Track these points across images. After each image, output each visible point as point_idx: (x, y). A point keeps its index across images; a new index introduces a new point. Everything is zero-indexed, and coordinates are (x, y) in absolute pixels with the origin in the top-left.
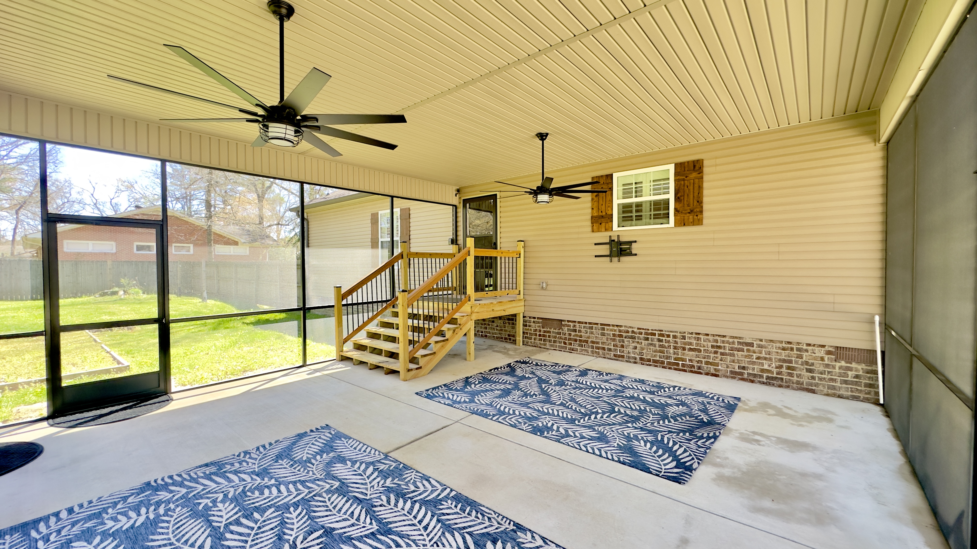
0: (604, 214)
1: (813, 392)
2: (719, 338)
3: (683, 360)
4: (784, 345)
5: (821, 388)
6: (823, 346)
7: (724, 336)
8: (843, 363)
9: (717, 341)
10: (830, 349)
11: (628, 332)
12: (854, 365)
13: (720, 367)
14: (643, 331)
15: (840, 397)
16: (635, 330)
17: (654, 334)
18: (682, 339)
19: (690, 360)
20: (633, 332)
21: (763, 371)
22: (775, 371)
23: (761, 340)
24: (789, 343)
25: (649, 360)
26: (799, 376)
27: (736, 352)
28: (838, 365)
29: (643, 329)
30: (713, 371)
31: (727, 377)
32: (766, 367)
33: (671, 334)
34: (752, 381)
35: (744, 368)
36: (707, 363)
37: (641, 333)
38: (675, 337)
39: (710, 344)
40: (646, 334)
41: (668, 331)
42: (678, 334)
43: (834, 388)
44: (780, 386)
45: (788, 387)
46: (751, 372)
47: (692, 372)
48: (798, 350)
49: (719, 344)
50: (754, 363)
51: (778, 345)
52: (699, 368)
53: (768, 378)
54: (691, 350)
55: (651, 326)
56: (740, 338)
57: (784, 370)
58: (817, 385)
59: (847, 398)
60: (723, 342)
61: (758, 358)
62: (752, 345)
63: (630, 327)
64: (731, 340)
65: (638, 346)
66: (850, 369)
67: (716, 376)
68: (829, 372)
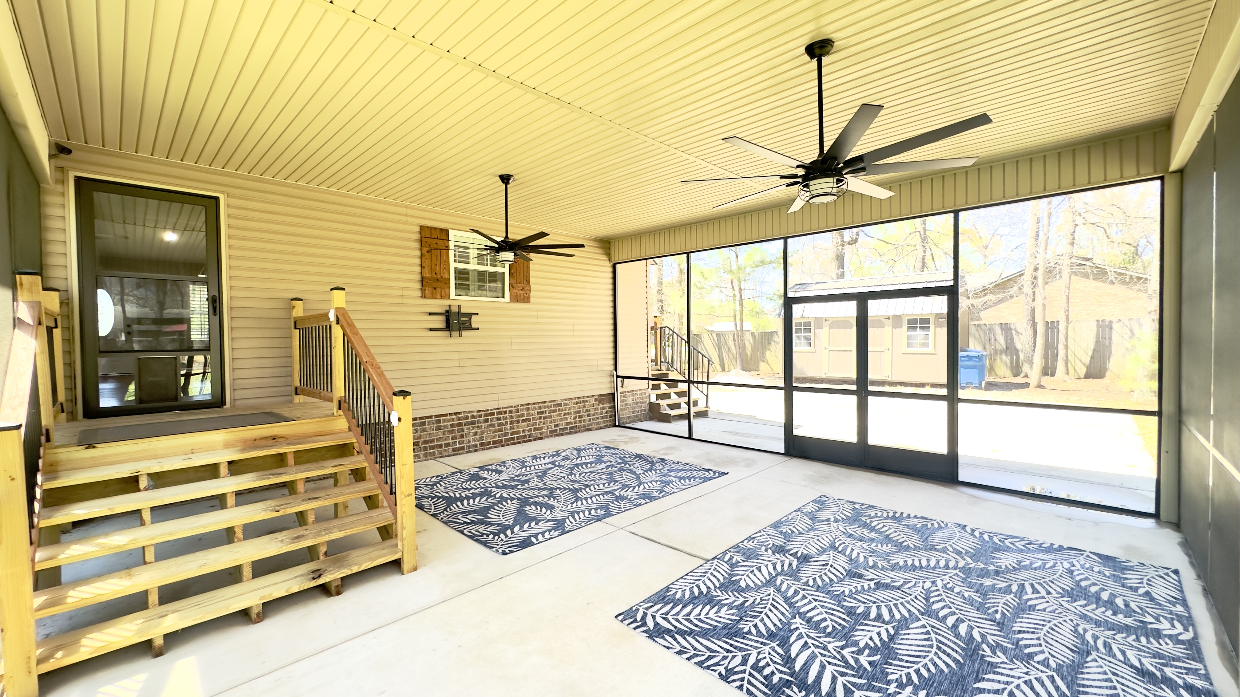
0: (439, 276)
1: (590, 430)
2: (541, 405)
3: (518, 432)
4: (577, 400)
5: (593, 426)
6: (593, 396)
7: (545, 402)
8: (601, 406)
9: (540, 408)
10: (597, 397)
11: (467, 418)
12: (605, 405)
13: (543, 430)
14: (482, 413)
15: (601, 428)
16: (475, 414)
17: (493, 414)
18: (516, 412)
19: (523, 431)
20: (473, 417)
21: (568, 424)
22: (573, 421)
23: (566, 400)
24: (579, 398)
25: (489, 443)
26: (584, 421)
27: (552, 414)
28: (599, 407)
29: (483, 411)
30: (539, 436)
31: (547, 437)
32: (569, 420)
33: (508, 410)
34: (562, 435)
35: (557, 426)
36: (535, 429)
37: (480, 416)
38: (511, 412)
39: (536, 412)
40: (486, 415)
41: (505, 408)
42: (513, 409)
43: (598, 424)
44: (576, 432)
45: (579, 431)
46: (561, 427)
47: (525, 442)
48: (584, 402)
49: (542, 410)
50: (562, 419)
51: (575, 401)
52: (530, 436)
53: (570, 428)
54: (524, 421)
55: (490, 406)
56: (554, 401)
57: (577, 419)
58: (591, 425)
59: (603, 428)
60: (545, 407)
61: (565, 415)
62: (560, 405)
63: (470, 412)
64: (549, 404)
65: (479, 431)
66: (603, 408)
67: (541, 438)
68: (596, 413)
